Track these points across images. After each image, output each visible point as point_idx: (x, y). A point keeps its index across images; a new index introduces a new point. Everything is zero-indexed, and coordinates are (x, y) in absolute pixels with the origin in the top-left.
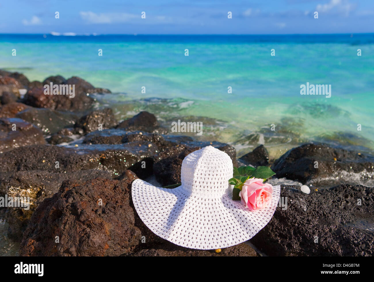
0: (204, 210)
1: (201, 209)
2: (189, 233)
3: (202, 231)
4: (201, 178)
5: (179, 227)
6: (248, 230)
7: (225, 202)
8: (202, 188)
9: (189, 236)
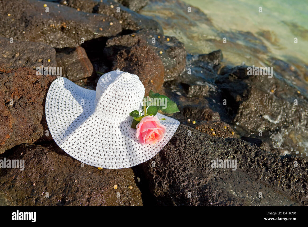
0: (101, 129)
1: (98, 128)
2: (80, 146)
3: (92, 147)
4: (106, 102)
5: (74, 139)
6: (131, 160)
7: (123, 127)
8: (105, 111)
9: (79, 149)
